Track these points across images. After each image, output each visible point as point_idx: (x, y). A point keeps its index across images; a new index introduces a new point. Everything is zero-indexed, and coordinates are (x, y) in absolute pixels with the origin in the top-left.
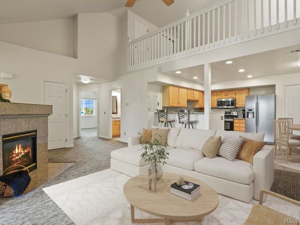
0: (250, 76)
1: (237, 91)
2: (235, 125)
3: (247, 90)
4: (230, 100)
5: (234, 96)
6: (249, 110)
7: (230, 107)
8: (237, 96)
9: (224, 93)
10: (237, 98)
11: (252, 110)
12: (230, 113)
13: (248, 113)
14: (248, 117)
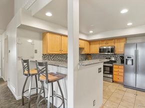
0: (129, 24)
1: (116, 40)
2: (114, 70)
3: (124, 39)
4: (110, 47)
5: (113, 44)
6: (128, 57)
7: (110, 54)
8: (116, 44)
9: (105, 42)
10: (116, 46)
11: (130, 57)
12: (110, 59)
13: (127, 60)
14: (126, 64)
